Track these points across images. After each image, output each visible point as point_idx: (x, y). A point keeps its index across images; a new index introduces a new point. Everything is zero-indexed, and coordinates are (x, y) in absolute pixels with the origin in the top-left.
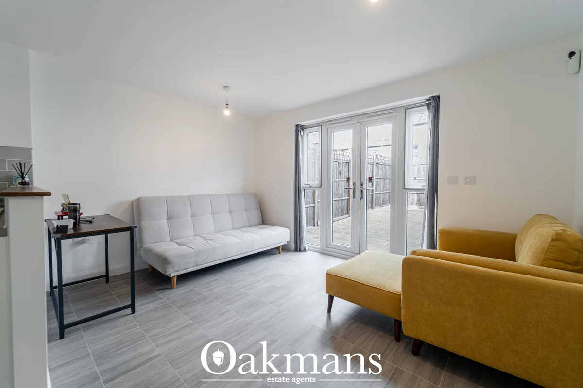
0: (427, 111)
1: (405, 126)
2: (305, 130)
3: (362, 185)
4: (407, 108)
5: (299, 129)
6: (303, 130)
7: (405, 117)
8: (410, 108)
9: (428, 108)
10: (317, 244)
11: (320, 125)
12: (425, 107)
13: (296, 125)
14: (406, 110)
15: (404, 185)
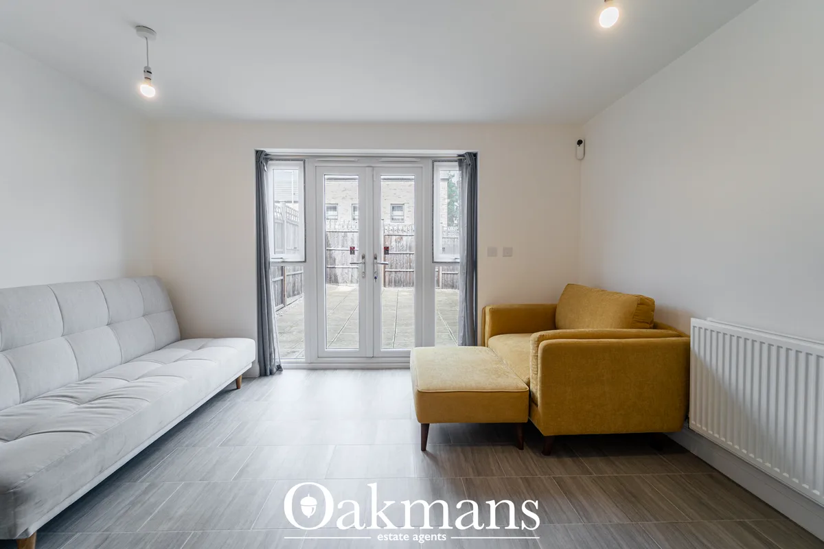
0: (458, 169)
1: (433, 182)
2: (270, 162)
3: (376, 258)
4: (435, 160)
5: (262, 159)
6: (266, 164)
7: (433, 171)
8: (439, 161)
9: (460, 166)
10: (300, 355)
11: (302, 159)
12: (457, 163)
13: (257, 152)
14: (433, 162)
15: (433, 257)
